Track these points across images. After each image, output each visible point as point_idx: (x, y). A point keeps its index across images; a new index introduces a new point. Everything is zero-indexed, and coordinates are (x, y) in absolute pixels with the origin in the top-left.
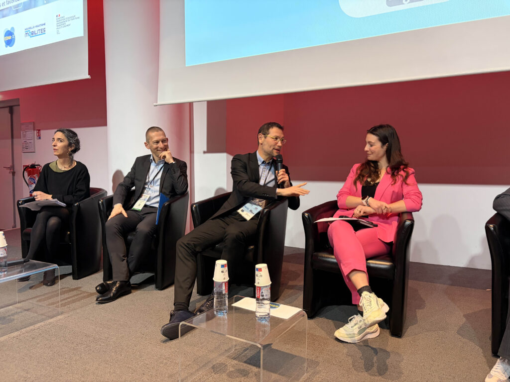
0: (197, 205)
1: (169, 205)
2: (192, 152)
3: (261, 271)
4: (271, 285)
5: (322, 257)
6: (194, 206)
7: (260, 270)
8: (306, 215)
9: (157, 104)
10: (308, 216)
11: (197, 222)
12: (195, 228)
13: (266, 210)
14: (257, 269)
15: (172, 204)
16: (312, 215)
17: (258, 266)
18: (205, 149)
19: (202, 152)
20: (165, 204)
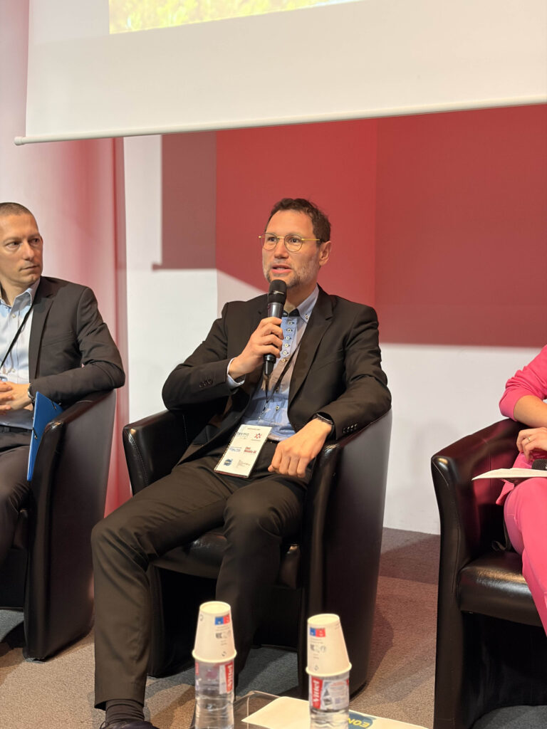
0: (140, 428)
1: (63, 429)
2: (119, 265)
3: (324, 635)
4: (351, 672)
5: (488, 578)
6: (133, 431)
7: (319, 632)
8: (443, 462)
9: (24, 140)
10: (448, 465)
11: (140, 477)
12: (134, 493)
13: (330, 449)
14: (313, 630)
15: (72, 425)
16: (458, 462)
17: (315, 621)
18: (158, 259)
19: (149, 266)
20: (50, 426)
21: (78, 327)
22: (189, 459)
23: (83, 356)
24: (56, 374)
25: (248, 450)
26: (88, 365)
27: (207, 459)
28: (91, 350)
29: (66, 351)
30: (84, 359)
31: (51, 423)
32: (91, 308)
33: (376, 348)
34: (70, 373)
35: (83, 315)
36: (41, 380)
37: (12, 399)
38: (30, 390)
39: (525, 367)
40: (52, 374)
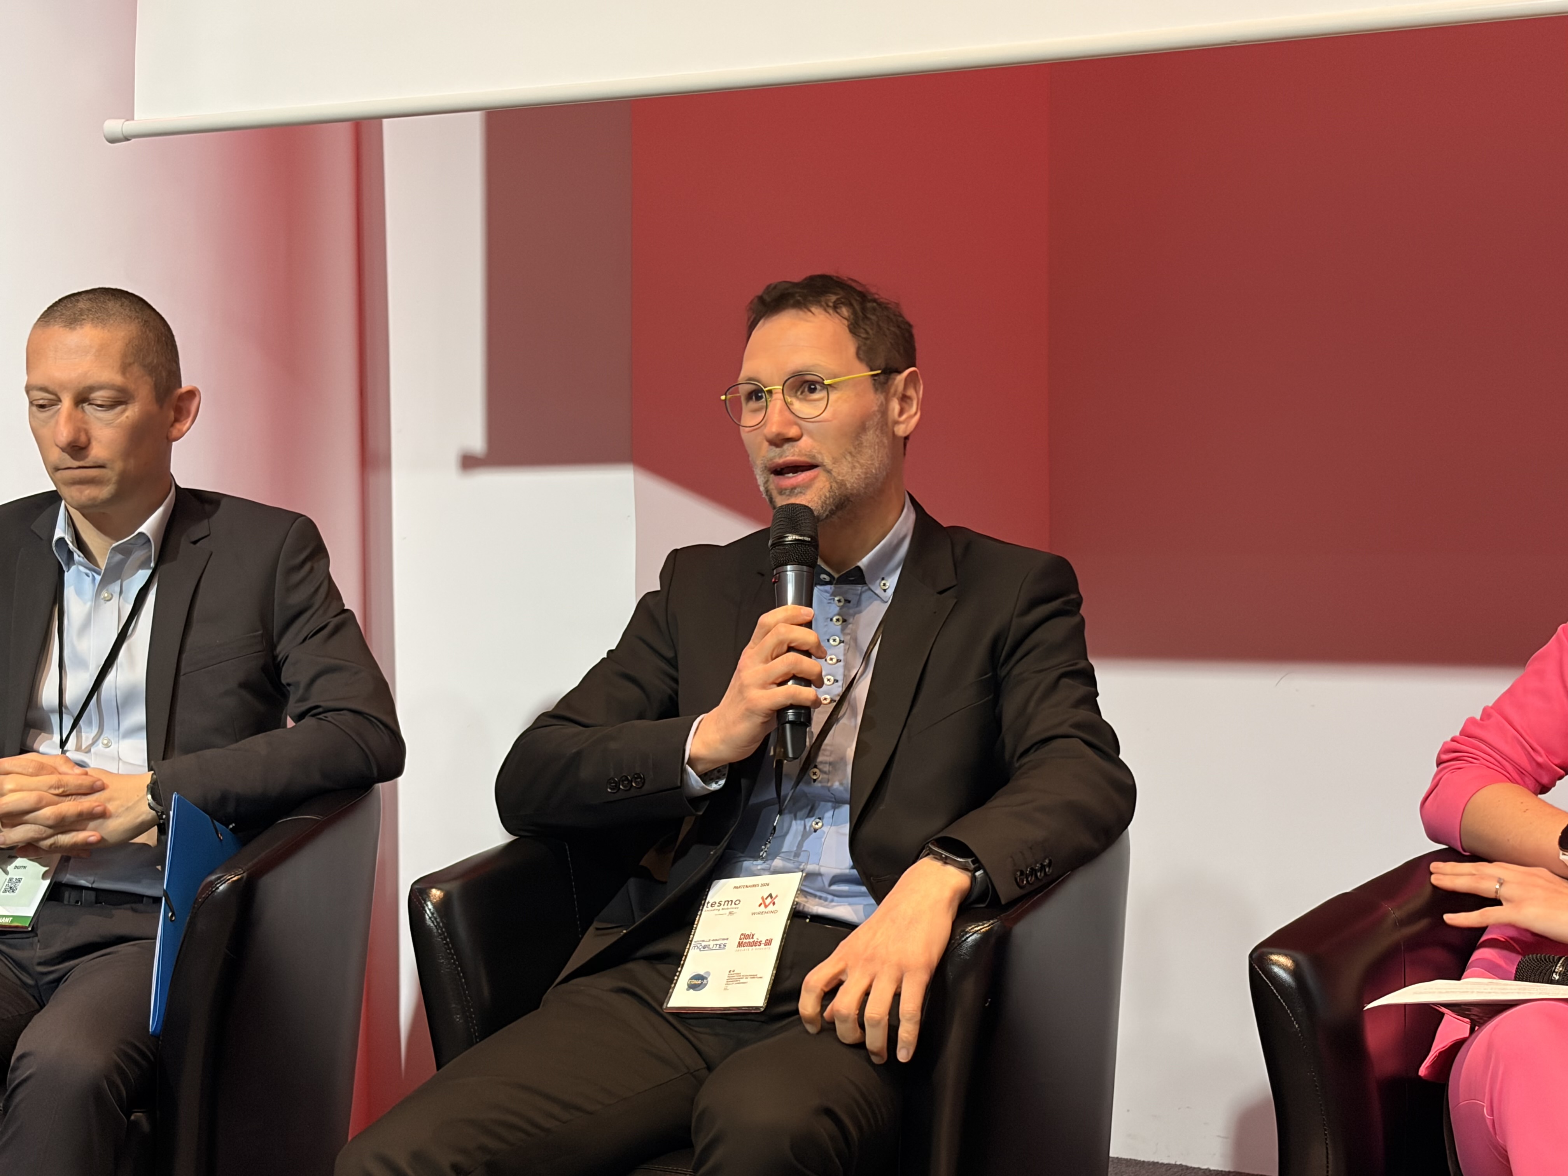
6: (436, 893)
8: (1280, 963)
9: (129, 127)
10: (1296, 973)
11: (458, 1018)
13: (975, 932)
15: (267, 884)
16: (1320, 963)
18: (476, 440)
19: (453, 462)
20: (211, 883)
21: (278, 622)
22: (588, 969)
23: (292, 699)
24: (222, 747)
25: (747, 941)
26: (308, 721)
27: (638, 968)
28: (313, 681)
29: (244, 685)
30: (293, 706)
31: (213, 877)
32: (312, 570)
33: (1082, 665)
34: (259, 743)
35: (291, 589)
36: (182, 762)
37: (103, 815)
38: (153, 789)
39: (1485, 710)
40: (208, 747)
